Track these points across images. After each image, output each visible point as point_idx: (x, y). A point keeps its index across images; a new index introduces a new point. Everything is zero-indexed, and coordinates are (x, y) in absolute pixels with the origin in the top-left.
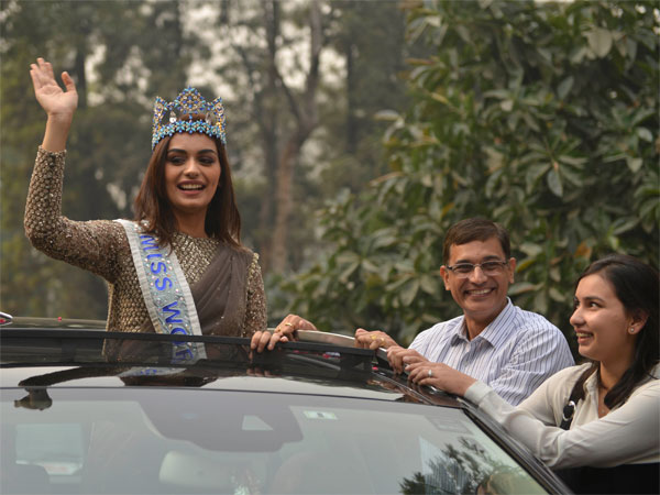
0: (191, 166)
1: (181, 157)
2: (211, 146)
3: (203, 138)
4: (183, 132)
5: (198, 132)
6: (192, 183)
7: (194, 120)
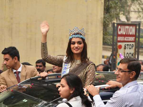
0: (76, 45)
1: (74, 43)
2: (81, 40)
3: (79, 38)
4: (74, 37)
5: (77, 37)
6: (76, 49)
7: (77, 35)
